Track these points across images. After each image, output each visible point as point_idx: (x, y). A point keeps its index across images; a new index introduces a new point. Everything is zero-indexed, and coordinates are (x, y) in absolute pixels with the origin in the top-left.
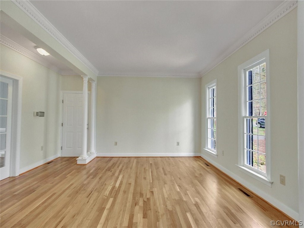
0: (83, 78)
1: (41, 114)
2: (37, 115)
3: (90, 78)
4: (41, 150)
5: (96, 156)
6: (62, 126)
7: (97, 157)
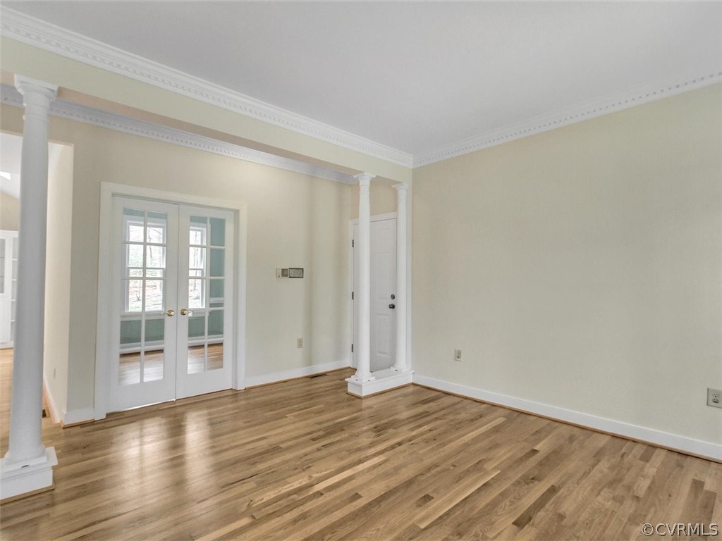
0: (358, 181)
1: (297, 273)
2: (283, 275)
3: (377, 176)
4: (298, 348)
5: (411, 381)
6: (353, 298)
7: (413, 384)
